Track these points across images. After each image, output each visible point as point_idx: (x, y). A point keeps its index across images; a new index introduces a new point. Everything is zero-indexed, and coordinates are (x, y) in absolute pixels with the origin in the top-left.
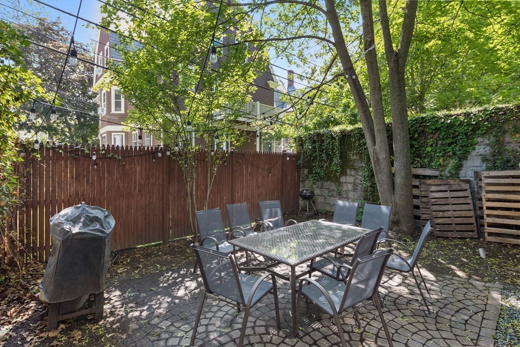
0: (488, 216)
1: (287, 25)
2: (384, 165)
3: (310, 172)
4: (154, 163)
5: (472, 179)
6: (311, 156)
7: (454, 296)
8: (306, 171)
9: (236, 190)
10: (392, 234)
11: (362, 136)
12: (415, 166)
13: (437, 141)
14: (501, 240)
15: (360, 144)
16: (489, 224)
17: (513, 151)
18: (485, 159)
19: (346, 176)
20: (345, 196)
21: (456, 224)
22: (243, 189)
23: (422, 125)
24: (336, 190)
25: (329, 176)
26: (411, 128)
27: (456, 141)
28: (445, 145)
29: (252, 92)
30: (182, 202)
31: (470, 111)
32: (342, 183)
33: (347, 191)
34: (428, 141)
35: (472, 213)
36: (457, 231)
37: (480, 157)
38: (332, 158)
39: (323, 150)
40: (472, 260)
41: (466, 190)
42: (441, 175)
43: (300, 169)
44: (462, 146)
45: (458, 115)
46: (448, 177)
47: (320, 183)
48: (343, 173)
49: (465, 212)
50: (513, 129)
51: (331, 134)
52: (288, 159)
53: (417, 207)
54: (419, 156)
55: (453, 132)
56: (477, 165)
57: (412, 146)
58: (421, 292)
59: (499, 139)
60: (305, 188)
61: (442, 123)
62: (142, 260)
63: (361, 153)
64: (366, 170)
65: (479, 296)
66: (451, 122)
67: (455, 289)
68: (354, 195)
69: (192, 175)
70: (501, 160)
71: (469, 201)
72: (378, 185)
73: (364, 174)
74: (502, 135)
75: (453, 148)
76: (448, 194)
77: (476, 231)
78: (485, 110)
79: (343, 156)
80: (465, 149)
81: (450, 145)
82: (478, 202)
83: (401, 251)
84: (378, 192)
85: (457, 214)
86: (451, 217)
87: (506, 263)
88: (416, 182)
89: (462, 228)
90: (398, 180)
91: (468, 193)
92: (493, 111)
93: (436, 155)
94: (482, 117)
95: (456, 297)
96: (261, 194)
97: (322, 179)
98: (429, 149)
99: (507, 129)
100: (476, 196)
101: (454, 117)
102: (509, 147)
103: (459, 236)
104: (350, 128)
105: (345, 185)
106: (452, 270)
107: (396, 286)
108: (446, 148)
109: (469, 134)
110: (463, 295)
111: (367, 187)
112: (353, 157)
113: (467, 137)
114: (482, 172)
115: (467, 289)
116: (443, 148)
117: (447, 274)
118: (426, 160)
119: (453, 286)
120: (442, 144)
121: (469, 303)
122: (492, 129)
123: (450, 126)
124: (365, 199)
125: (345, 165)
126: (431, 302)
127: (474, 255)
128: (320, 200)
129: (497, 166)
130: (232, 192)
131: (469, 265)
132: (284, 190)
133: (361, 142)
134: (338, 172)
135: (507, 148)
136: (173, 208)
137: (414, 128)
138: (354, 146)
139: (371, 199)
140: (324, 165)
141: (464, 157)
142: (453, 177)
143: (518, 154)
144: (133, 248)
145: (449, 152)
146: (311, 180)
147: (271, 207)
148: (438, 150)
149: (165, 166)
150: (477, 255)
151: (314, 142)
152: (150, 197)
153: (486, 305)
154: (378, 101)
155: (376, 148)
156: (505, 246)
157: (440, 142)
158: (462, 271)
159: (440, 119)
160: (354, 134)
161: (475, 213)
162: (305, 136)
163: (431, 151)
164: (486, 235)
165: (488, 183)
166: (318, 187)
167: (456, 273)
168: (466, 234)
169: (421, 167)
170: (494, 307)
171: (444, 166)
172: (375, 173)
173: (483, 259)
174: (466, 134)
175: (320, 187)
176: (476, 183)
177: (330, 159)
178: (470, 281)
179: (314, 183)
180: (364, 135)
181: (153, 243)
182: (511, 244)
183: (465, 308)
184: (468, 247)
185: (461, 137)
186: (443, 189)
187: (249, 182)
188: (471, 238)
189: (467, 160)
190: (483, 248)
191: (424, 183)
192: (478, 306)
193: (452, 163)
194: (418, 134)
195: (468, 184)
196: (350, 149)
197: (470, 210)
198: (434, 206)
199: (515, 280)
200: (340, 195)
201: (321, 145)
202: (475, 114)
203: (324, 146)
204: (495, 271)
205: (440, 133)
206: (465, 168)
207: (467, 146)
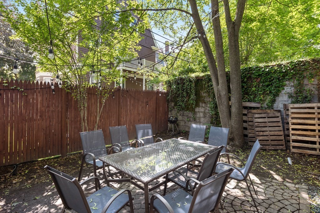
0: (293, 134)
1: (162, 5)
2: (224, 100)
3: (175, 105)
4: (54, 95)
5: (282, 110)
6: (176, 93)
7: (274, 196)
8: (173, 104)
9: (122, 116)
10: (229, 147)
11: (210, 80)
12: (244, 101)
13: (259, 83)
14: (301, 151)
15: (208, 86)
16: (293, 140)
17: (309, 90)
18: (290, 96)
19: (199, 107)
20: (198, 121)
21: (271, 140)
22: (127, 116)
23: (249, 72)
24: (192, 117)
25: (188, 108)
26: (242, 74)
27: (272, 84)
28: (265, 86)
29: (138, 50)
30: (78, 125)
31: (281, 63)
32: (197, 112)
33: (200, 118)
34: (253, 83)
35: (282, 133)
36: (272, 145)
37: (287, 95)
38: (190, 95)
39: (184, 89)
40: (283, 167)
41: (278, 117)
42: (261, 107)
43: (169, 102)
44: (276, 87)
45: (273, 66)
46: (266, 108)
47: (182, 112)
48: (197, 105)
49: (277, 132)
50: (310, 75)
51: (190, 79)
52: (160, 95)
53: (245, 129)
54: (247, 94)
55: (270, 77)
56: (285, 100)
57: (243, 87)
58: (251, 193)
59: (300, 82)
60: (172, 116)
61: (263, 71)
62: (38, 171)
63: (209, 92)
64: (212, 103)
65: (292, 196)
66: (268, 70)
67: (275, 190)
68: (204, 120)
69: (84, 104)
70: (302, 97)
71: (280, 124)
72: (220, 113)
73: (211, 106)
74: (302, 80)
75: (269, 89)
76: (266, 120)
77: (285, 145)
78: (292, 62)
79: (197, 94)
80: (278, 89)
81: (268, 86)
82: (286, 125)
83: (235, 160)
84: (220, 118)
85: (272, 133)
86: (268, 136)
87: (306, 168)
88: (245, 112)
89: (275, 143)
90: (234, 110)
91: (279, 119)
92: (297, 63)
93: (258, 93)
94: (289, 67)
95: (276, 197)
96: (141, 119)
97: (183, 109)
98: (254, 89)
99: (305, 76)
100: (285, 121)
101: (271, 67)
102: (307, 88)
103: (273, 149)
104: (202, 74)
105: (198, 114)
106: (271, 174)
107: (233, 189)
108: (265, 88)
109: (280, 79)
110: (281, 196)
111: (213, 115)
112: (204, 94)
113: (279, 81)
114: (289, 105)
115: (283, 189)
116: (263, 88)
117: (268, 177)
118: (252, 97)
119: (273, 188)
120: (263, 86)
121: (286, 203)
122: (296, 75)
123: (268, 73)
124: (211, 123)
125: (199, 100)
126: (259, 202)
127: (285, 163)
128: (182, 123)
129: (299, 101)
130: (119, 118)
131: (282, 170)
132: (157, 117)
133: (209, 84)
134: (194, 105)
135: (305, 88)
136: (70, 129)
137: (244, 75)
138: (205, 87)
139: (215, 123)
140: (184, 100)
141: (276, 95)
142: (269, 108)
143: (313, 92)
144: (35, 161)
145: (267, 91)
146: (176, 110)
147: (144, 129)
148: (260, 90)
149: (63, 98)
150: (286, 162)
151: (178, 84)
152: (50, 121)
153: (299, 204)
154: (221, 54)
155: (219, 88)
156: (304, 156)
157: (261, 84)
158: (278, 175)
159: (261, 68)
160: (205, 79)
161: (284, 132)
162: (172, 80)
163: (255, 90)
164: (291, 148)
165: (292, 112)
166: (180, 115)
167: (274, 177)
168: (278, 147)
169: (248, 102)
170: (305, 206)
171: (263, 101)
172: (218, 105)
173: (291, 165)
174: (279, 79)
175: (182, 115)
176: (284, 112)
177: (189, 96)
178: (284, 183)
179: (178, 112)
180: (211, 79)
181: (53, 157)
182: (307, 154)
183: (284, 208)
184: (280, 156)
185: (275, 81)
186: (263, 116)
187: (131, 111)
188: (282, 150)
189: (278, 96)
190: (290, 157)
191: (250, 112)
192: (293, 205)
193: (269, 98)
194: (247, 78)
195: (280, 113)
196: (202, 89)
197: (280, 131)
198: (257, 128)
199: (315, 181)
200: (195, 121)
201: (183, 86)
202: (285, 65)
203: (184, 87)
204: (300, 175)
205: (262, 78)
206: (277, 102)
207: (279, 87)
